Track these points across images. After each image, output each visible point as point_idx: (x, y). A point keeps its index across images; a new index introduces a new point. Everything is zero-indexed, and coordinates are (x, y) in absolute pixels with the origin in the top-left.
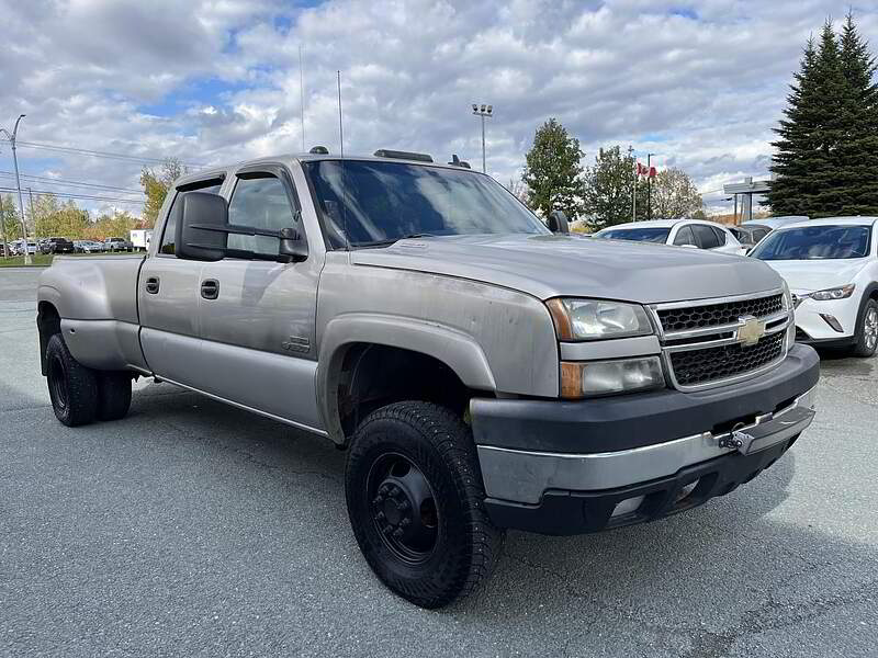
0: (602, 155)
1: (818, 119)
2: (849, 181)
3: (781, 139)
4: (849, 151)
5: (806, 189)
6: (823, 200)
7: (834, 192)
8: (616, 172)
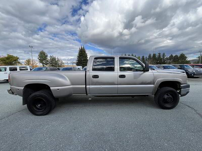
0: (50, 56)
1: (81, 56)
2: (85, 63)
3: (77, 57)
4: (85, 59)
5: (81, 63)
6: (83, 64)
7: (84, 64)
8: (53, 59)
